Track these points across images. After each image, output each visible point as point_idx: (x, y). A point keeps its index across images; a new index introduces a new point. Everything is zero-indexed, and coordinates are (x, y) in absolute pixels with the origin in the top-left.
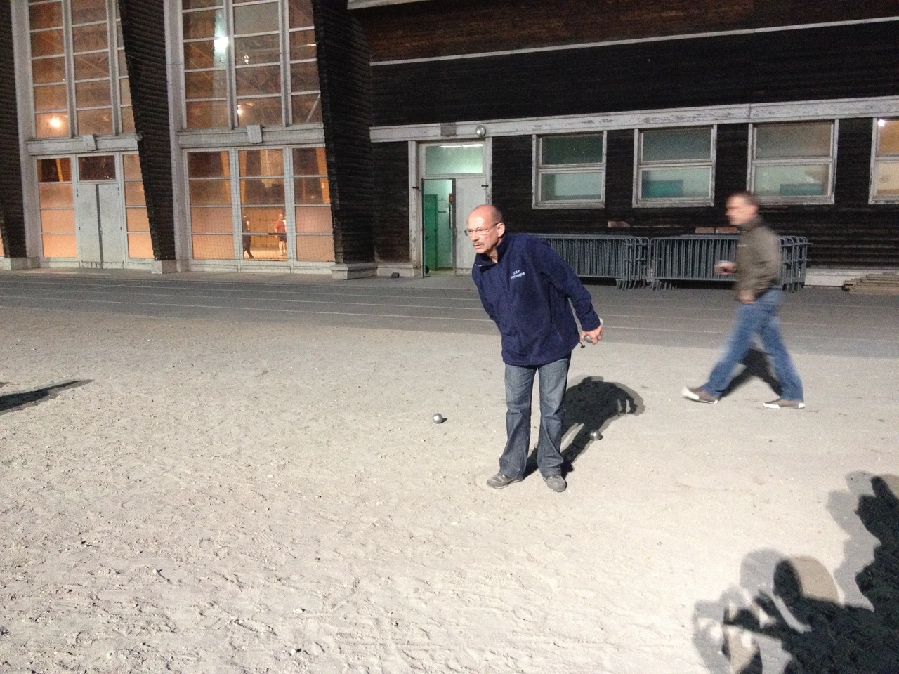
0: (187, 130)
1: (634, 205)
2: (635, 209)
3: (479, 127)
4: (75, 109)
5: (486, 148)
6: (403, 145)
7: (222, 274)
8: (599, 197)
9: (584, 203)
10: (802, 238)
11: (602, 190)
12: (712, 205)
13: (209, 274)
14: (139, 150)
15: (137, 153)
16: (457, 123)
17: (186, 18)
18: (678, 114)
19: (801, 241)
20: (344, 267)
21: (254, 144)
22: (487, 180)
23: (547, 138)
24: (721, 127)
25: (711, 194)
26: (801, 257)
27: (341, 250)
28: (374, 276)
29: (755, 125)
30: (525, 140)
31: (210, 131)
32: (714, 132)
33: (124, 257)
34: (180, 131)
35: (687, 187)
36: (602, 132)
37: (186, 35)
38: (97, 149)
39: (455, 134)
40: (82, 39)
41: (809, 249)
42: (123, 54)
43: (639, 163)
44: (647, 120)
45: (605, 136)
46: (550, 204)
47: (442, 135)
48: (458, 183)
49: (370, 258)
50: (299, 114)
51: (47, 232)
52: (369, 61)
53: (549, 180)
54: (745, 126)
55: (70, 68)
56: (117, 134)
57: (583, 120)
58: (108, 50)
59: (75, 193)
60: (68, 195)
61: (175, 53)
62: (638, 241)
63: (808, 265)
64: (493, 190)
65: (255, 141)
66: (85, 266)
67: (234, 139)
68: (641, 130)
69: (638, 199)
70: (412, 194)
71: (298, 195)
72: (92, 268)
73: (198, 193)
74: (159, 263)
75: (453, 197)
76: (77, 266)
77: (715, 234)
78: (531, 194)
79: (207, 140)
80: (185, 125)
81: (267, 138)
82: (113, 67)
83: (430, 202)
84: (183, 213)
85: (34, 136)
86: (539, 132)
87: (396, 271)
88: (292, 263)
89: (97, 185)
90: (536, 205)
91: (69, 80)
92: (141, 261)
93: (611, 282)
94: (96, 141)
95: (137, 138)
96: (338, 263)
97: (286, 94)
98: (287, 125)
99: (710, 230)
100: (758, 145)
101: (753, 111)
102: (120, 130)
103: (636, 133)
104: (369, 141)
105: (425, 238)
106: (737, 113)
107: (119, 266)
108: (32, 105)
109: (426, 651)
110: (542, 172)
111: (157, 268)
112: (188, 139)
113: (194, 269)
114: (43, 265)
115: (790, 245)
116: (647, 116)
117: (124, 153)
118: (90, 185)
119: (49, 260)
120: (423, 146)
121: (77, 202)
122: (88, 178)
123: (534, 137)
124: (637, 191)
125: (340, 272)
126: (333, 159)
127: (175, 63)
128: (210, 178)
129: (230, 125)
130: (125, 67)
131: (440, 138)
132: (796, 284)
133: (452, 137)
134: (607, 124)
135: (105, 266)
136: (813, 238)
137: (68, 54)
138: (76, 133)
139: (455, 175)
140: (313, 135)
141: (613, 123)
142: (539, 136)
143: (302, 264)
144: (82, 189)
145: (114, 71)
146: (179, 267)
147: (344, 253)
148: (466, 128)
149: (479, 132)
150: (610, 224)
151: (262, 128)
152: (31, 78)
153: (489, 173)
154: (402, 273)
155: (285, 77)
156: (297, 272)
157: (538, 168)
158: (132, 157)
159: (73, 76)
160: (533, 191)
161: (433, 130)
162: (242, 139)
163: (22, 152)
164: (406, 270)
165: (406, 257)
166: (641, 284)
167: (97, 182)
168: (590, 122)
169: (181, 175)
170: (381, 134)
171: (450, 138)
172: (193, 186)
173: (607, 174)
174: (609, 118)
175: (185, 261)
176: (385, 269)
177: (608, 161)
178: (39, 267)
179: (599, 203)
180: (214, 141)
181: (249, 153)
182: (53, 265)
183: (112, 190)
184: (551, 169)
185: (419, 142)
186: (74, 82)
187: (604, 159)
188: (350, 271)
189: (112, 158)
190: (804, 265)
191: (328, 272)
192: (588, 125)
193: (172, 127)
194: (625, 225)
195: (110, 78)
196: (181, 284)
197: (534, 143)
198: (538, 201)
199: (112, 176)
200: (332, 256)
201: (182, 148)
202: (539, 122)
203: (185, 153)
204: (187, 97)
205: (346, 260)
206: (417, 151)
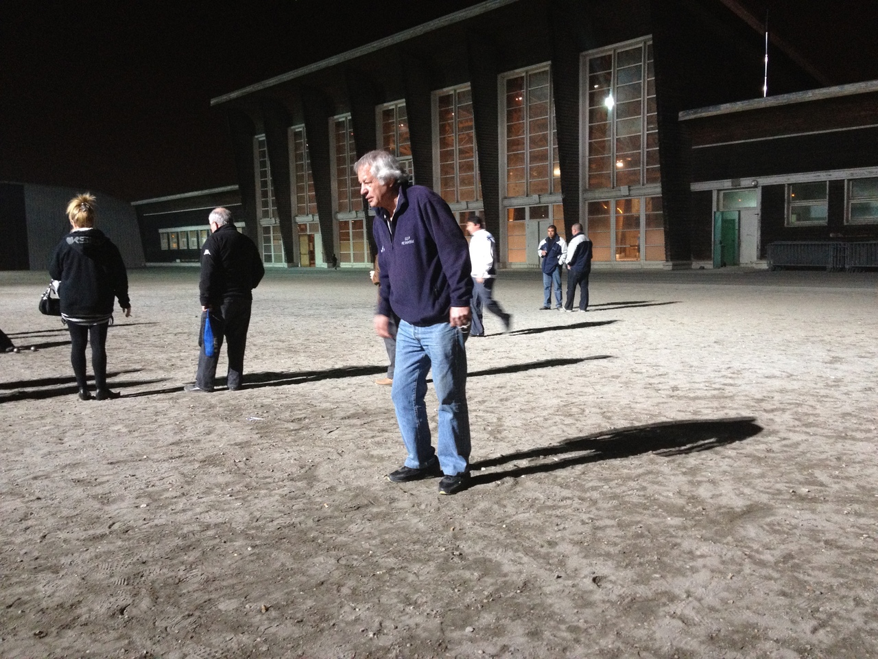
0: (588, 190)
1: (845, 224)
2: (846, 226)
3: (754, 181)
4: (529, 181)
5: (759, 191)
8: (824, 219)
9: (817, 222)
11: (826, 214)
14: (563, 202)
16: (741, 179)
17: (591, 128)
18: (870, 170)
20: (670, 263)
21: (627, 196)
22: (759, 211)
23: (795, 187)
27: (669, 253)
28: (689, 268)
30: (782, 187)
31: (601, 190)
34: (585, 191)
36: (826, 181)
37: (590, 138)
38: (540, 202)
39: (739, 185)
40: (533, 142)
42: (557, 151)
43: (849, 198)
44: (853, 174)
45: (827, 184)
47: (732, 185)
48: (742, 213)
49: (689, 259)
50: (651, 180)
51: (511, 248)
52: (692, 146)
55: (527, 158)
56: (551, 193)
57: (814, 175)
58: (548, 148)
59: (526, 228)
60: (523, 228)
62: (840, 245)
64: (762, 216)
65: (625, 194)
66: (530, 267)
67: (614, 194)
68: (848, 180)
69: (850, 219)
71: (648, 224)
72: (534, 268)
73: (593, 224)
76: (526, 266)
78: (784, 219)
79: (599, 195)
80: (587, 187)
81: (632, 192)
85: (507, 196)
86: (789, 183)
87: (703, 265)
88: (643, 262)
89: (539, 223)
90: (788, 224)
91: (527, 164)
93: (824, 269)
94: (539, 198)
95: (562, 196)
96: (667, 261)
97: (643, 168)
98: (643, 185)
103: (846, 181)
104: (690, 191)
108: (506, 180)
110: (792, 205)
112: (589, 195)
114: (508, 266)
116: (852, 172)
117: (554, 204)
118: (534, 222)
119: (511, 263)
120: (722, 193)
121: (528, 231)
122: (534, 218)
123: (786, 185)
125: (668, 266)
126: (666, 203)
127: (584, 153)
128: (600, 216)
129: (612, 186)
130: (557, 157)
131: (732, 187)
133: (738, 187)
134: (828, 177)
137: (527, 151)
138: (529, 194)
139: (741, 208)
140: (656, 189)
141: (833, 176)
142: (789, 185)
143: (648, 262)
144: (530, 224)
145: (550, 160)
147: (671, 255)
148: (746, 182)
149: (754, 183)
151: (629, 187)
152: (506, 164)
153: (759, 207)
154: (705, 266)
155: (643, 158)
157: (789, 203)
158: (558, 206)
159: (529, 162)
160: (785, 216)
161: (727, 184)
162: (619, 194)
163: (500, 205)
164: (709, 265)
165: (709, 258)
166: (843, 269)
167: (538, 220)
168: (819, 176)
169: (584, 213)
170: (697, 187)
171: (736, 186)
172: (591, 218)
173: (829, 206)
174: (829, 173)
176: (696, 265)
177: (829, 198)
178: (506, 268)
179: (824, 223)
180: (603, 195)
181: (623, 201)
182: (513, 267)
185: (719, 191)
186: (529, 166)
187: (827, 197)
188: (674, 265)
189: (548, 206)
191: (661, 267)
192: (818, 178)
193: (580, 189)
194: (840, 235)
195: (548, 163)
197: (786, 189)
198: (792, 220)
199: (547, 216)
200: (664, 257)
201: (585, 200)
202: (789, 177)
203: (587, 202)
204: (589, 172)
205: (672, 259)
206: (718, 196)
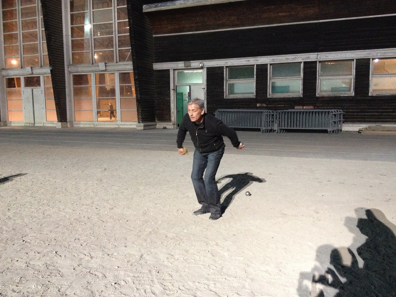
0: (72, 65)
1: (268, 97)
2: (269, 98)
3: (201, 63)
4: (23, 56)
5: (204, 72)
6: (168, 71)
7: (87, 128)
8: (253, 93)
9: (246, 96)
10: (341, 110)
11: (254, 90)
12: (302, 96)
13: (82, 128)
14: (51, 73)
15: (50, 75)
16: (191, 61)
17: (72, 16)
18: (286, 57)
19: (340, 112)
20: (142, 124)
21: (102, 71)
22: (205, 86)
23: (231, 68)
24: (305, 63)
25: (301, 92)
26: (340, 119)
27: (140, 117)
28: (155, 128)
29: (320, 62)
30: (221, 68)
31: (82, 65)
32: (302, 65)
33: (44, 121)
34: (69, 65)
35: (291, 89)
36: (254, 65)
37: (72, 24)
38: (32, 73)
39: (190, 66)
40: (26, 25)
41: (344, 115)
42: (44, 32)
43: (270, 79)
44: (273, 60)
45: (255, 67)
46: (232, 96)
47: (184, 66)
48: (192, 87)
49: (153, 121)
50: (122, 58)
51: (10, 110)
52: (152, 34)
53: (231, 86)
54: (316, 62)
55: (20, 38)
56: (41, 67)
57: (246, 60)
58: (37, 30)
59: (22, 93)
60: (19, 94)
61: (67, 31)
62: (270, 112)
63: (343, 122)
64: (207, 90)
65: (102, 69)
66: (27, 125)
67: (93, 68)
68: (271, 64)
69: (270, 94)
70: (172, 92)
71: (122, 93)
72: (30, 126)
73: (77, 92)
74: (60, 123)
75: (190, 94)
76: (23, 125)
77: (303, 109)
78: (223, 92)
79: (81, 69)
80: (71, 63)
81: (108, 68)
82: (40, 37)
83: (180, 96)
84: (70, 101)
85: (4, 68)
86: (227, 65)
87: (165, 126)
88: (119, 122)
89: (32, 90)
90: (226, 97)
91: (20, 43)
92: (52, 122)
93: (259, 130)
94: (32, 70)
95: (50, 68)
96: (139, 122)
97: (116, 49)
98: (117, 62)
99: (301, 107)
100: (321, 70)
101: (319, 56)
102: (43, 65)
103: (269, 65)
104: (153, 69)
105: (178, 112)
106: (312, 57)
107: (42, 125)
108: (3, 54)
109: (171, 283)
110: (228, 82)
111: (59, 125)
112: (73, 69)
113: (75, 126)
114: (8, 124)
115: (335, 113)
116: (273, 58)
117: (44, 75)
118: (29, 89)
119: (11, 122)
120: (176, 72)
121: (23, 97)
123: (225, 67)
124: (269, 90)
125: (140, 126)
126: (137, 77)
127: (67, 35)
128: (82, 86)
129: (91, 63)
130: (45, 37)
131: (184, 68)
132: (338, 130)
133: (189, 68)
134: (256, 62)
135: (36, 125)
136: (345, 110)
137: (19, 32)
138: (23, 66)
139: (191, 84)
140: (128, 67)
141: (259, 61)
142: (227, 67)
143: (123, 123)
144: (25, 91)
146: (69, 125)
147: (142, 118)
148: (195, 64)
149: (200, 65)
150: (258, 105)
151: (105, 64)
152: (3, 43)
153: (205, 83)
154: (167, 127)
155: (116, 41)
156: (121, 127)
157: (226, 81)
158: (48, 77)
159: (22, 41)
160: (224, 91)
161: (181, 65)
162: (97, 68)
164: (169, 126)
165: (169, 120)
166: (271, 131)
167: (32, 88)
168: (249, 61)
169: (70, 84)
170: (158, 66)
171: (187, 67)
172: (75, 90)
173: (257, 83)
174: (257, 59)
175: (71, 122)
176: (160, 125)
177: (257, 78)
178: (6, 125)
179: (253, 96)
180: (84, 69)
181: (100, 75)
182: (13, 125)
183: (39, 91)
184: (232, 81)
185: (174, 70)
186: (22, 44)
187: (255, 77)
188: (144, 126)
189: (39, 77)
190: (341, 122)
191: (135, 127)
192: (248, 62)
193: (66, 64)
194: (264, 105)
195: (38, 42)
196: (70, 132)
197: (225, 70)
198: (227, 95)
199: (39, 85)
200: (137, 119)
201: (70, 72)
202: (227, 61)
203: (71, 75)
204: (72, 50)
205: (143, 121)
206: (174, 74)
